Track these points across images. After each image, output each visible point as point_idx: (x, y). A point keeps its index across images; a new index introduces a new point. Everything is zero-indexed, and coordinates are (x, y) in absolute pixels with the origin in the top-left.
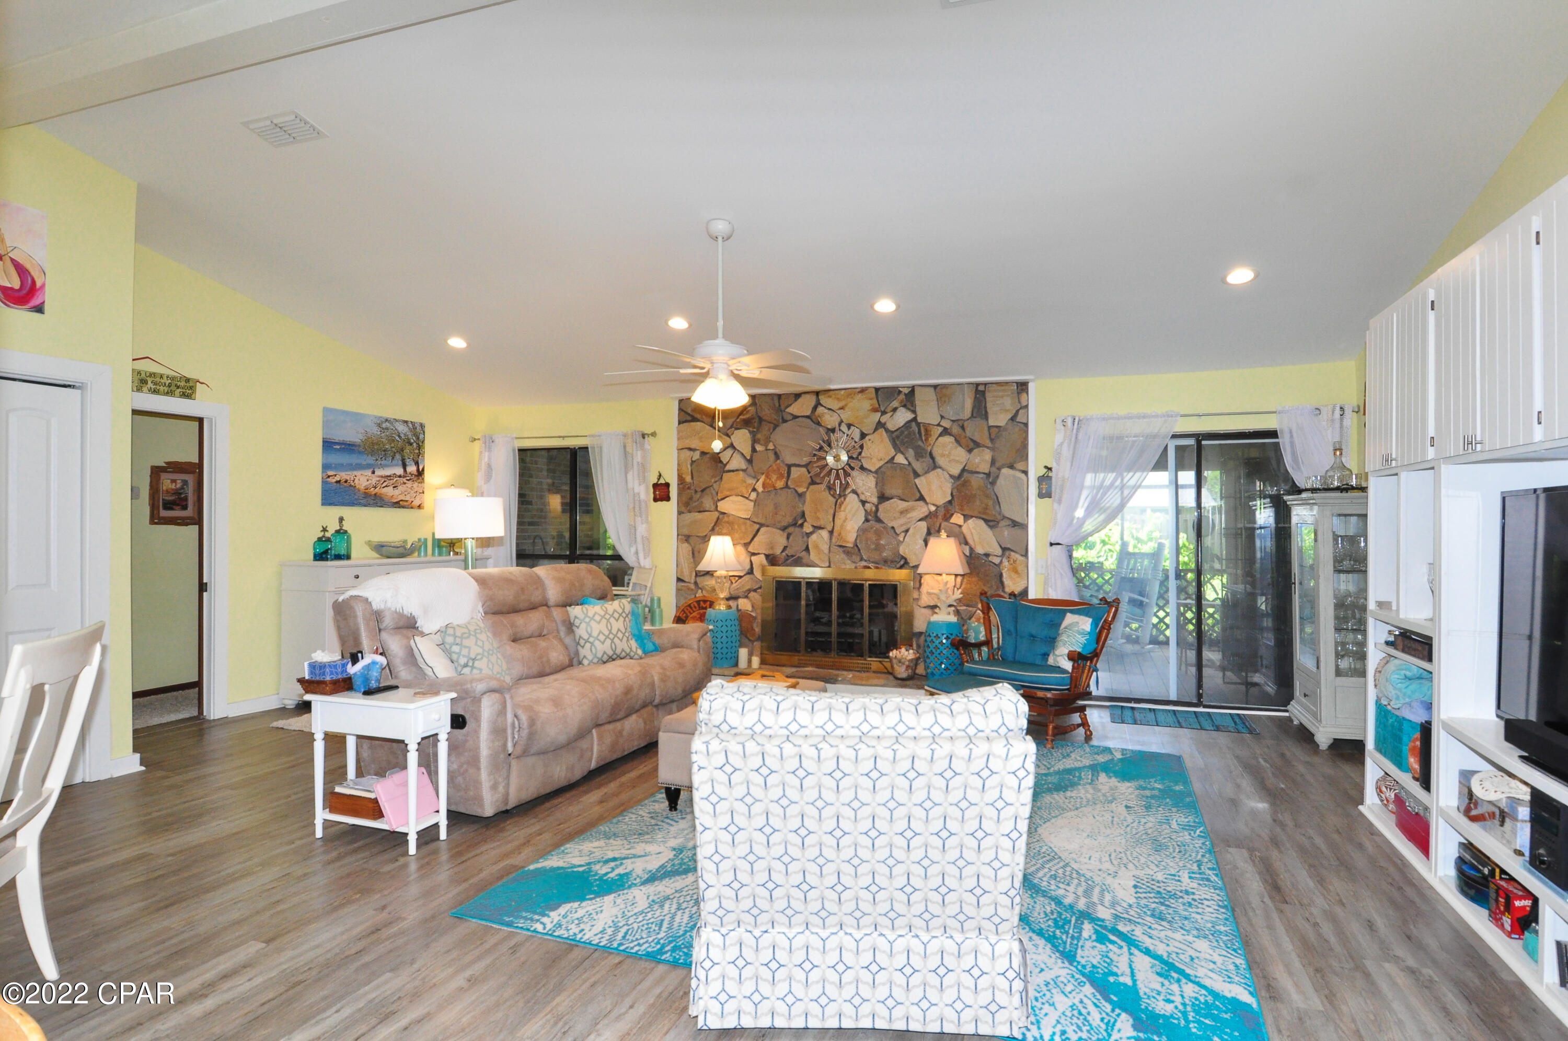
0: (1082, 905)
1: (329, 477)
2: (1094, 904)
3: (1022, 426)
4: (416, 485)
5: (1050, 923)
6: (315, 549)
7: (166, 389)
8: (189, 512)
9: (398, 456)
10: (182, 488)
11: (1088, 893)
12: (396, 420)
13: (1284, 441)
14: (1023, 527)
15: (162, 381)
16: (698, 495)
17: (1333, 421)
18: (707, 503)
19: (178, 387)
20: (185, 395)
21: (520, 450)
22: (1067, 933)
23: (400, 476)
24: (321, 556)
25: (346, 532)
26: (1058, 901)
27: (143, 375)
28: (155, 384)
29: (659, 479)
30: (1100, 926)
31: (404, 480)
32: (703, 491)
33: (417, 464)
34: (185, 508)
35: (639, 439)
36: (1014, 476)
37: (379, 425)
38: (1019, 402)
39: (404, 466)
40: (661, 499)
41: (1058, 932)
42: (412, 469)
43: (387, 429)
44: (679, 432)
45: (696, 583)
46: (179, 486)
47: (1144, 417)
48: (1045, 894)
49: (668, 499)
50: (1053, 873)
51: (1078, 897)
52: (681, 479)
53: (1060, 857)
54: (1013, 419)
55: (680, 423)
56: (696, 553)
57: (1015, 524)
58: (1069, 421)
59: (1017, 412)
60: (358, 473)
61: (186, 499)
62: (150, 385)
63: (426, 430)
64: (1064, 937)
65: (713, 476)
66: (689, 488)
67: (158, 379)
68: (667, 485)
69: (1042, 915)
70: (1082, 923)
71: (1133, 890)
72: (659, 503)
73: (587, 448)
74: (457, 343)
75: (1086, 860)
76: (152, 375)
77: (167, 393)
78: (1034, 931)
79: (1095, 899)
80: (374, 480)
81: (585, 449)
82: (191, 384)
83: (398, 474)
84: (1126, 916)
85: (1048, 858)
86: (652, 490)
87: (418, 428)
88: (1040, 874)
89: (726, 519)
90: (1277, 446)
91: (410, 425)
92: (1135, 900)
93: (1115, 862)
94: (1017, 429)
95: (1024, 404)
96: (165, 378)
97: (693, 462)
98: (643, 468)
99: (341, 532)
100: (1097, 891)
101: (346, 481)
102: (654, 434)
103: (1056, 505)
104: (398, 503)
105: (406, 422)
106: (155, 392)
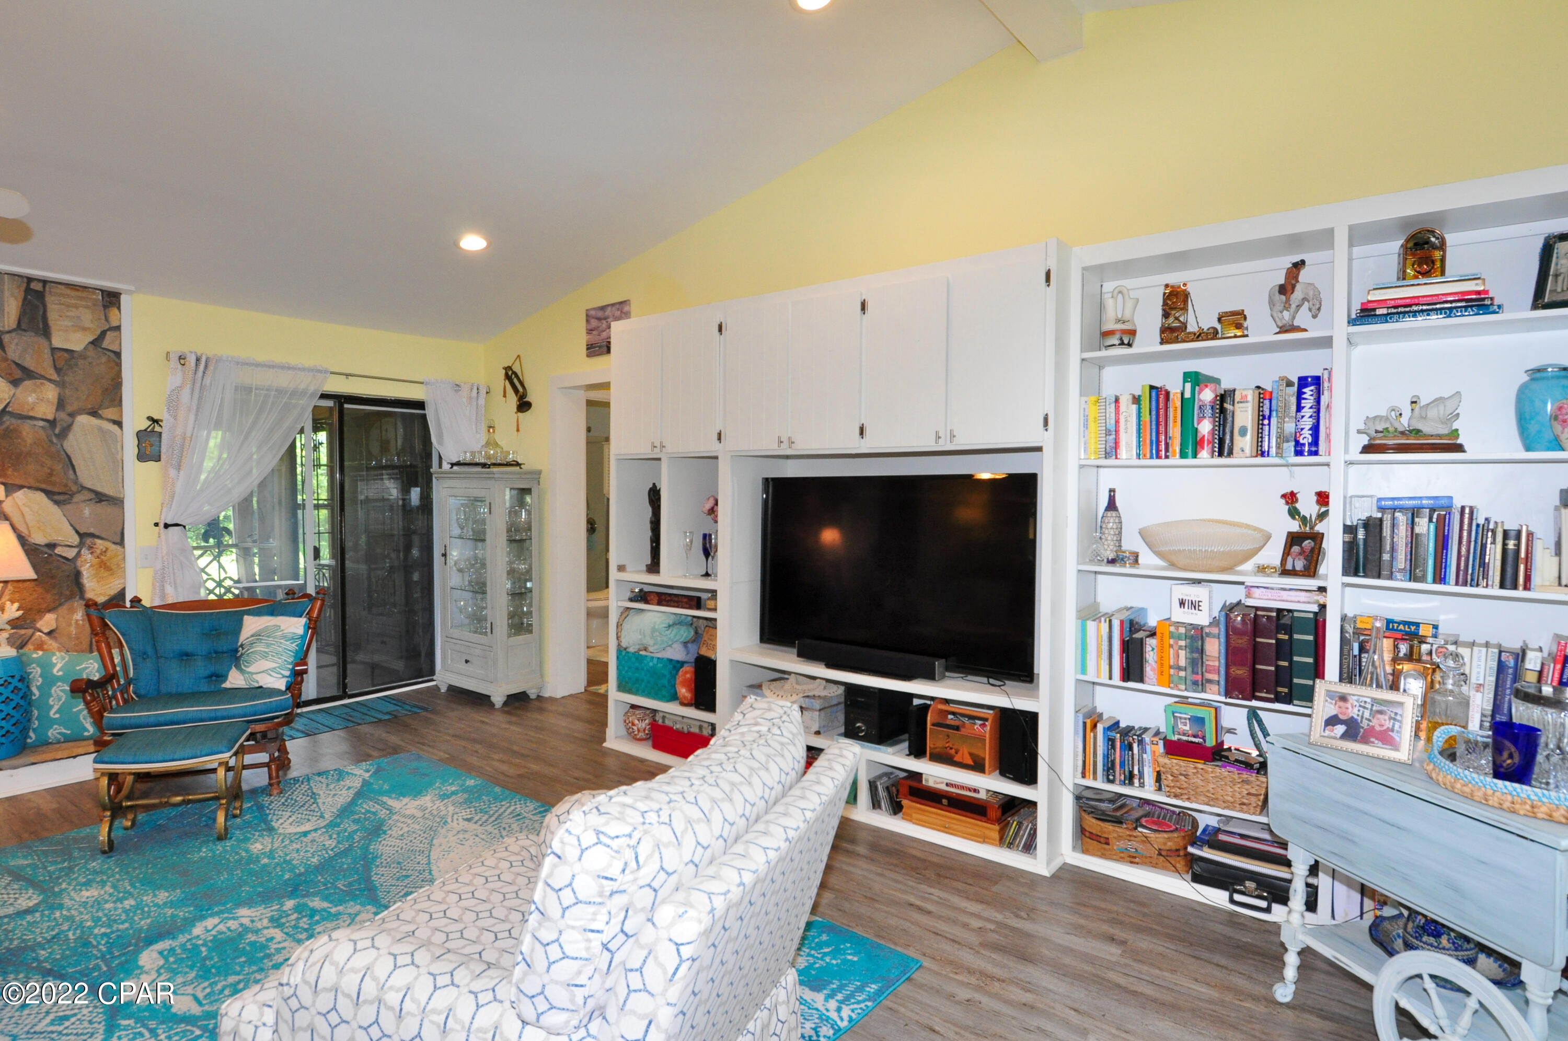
3: (112, 355)
13: (430, 413)
14: (117, 502)
17: (470, 398)
36: (100, 429)
38: (107, 320)
47: (289, 368)
54: (96, 343)
57: (100, 498)
58: (192, 360)
59: (104, 333)
90: (424, 417)
94: (104, 359)
95: (114, 324)
103: (172, 472)
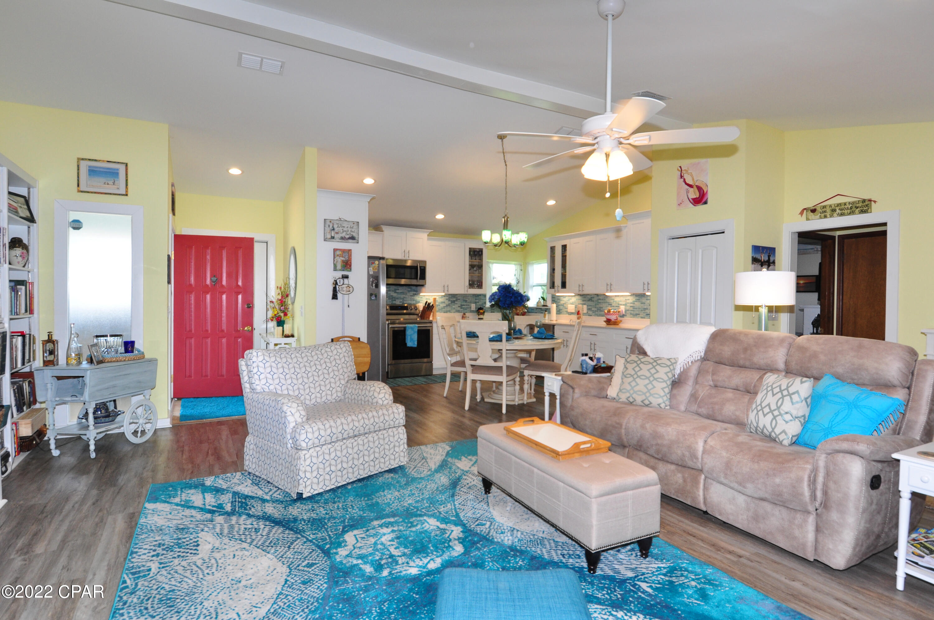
0: (234, 519)
2: (225, 522)
5: (250, 503)
7: (849, 211)
11: (231, 527)
15: (846, 207)
19: (857, 208)
20: (862, 212)
22: (239, 502)
26: (249, 516)
27: (833, 206)
28: (841, 210)
30: (220, 512)
41: (244, 501)
48: (258, 518)
50: (259, 534)
51: (237, 523)
53: (258, 548)
62: (838, 211)
64: (240, 500)
67: (843, 207)
69: (255, 505)
70: (232, 510)
71: (199, 543)
75: (236, 553)
76: (840, 205)
77: (850, 213)
78: (257, 497)
79: (226, 526)
82: (867, 203)
84: (206, 523)
85: (267, 544)
88: (267, 529)
92: (199, 535)
93: (213, 561)
96: (847, 204)
100: (226, 531)
106: (842, 215)
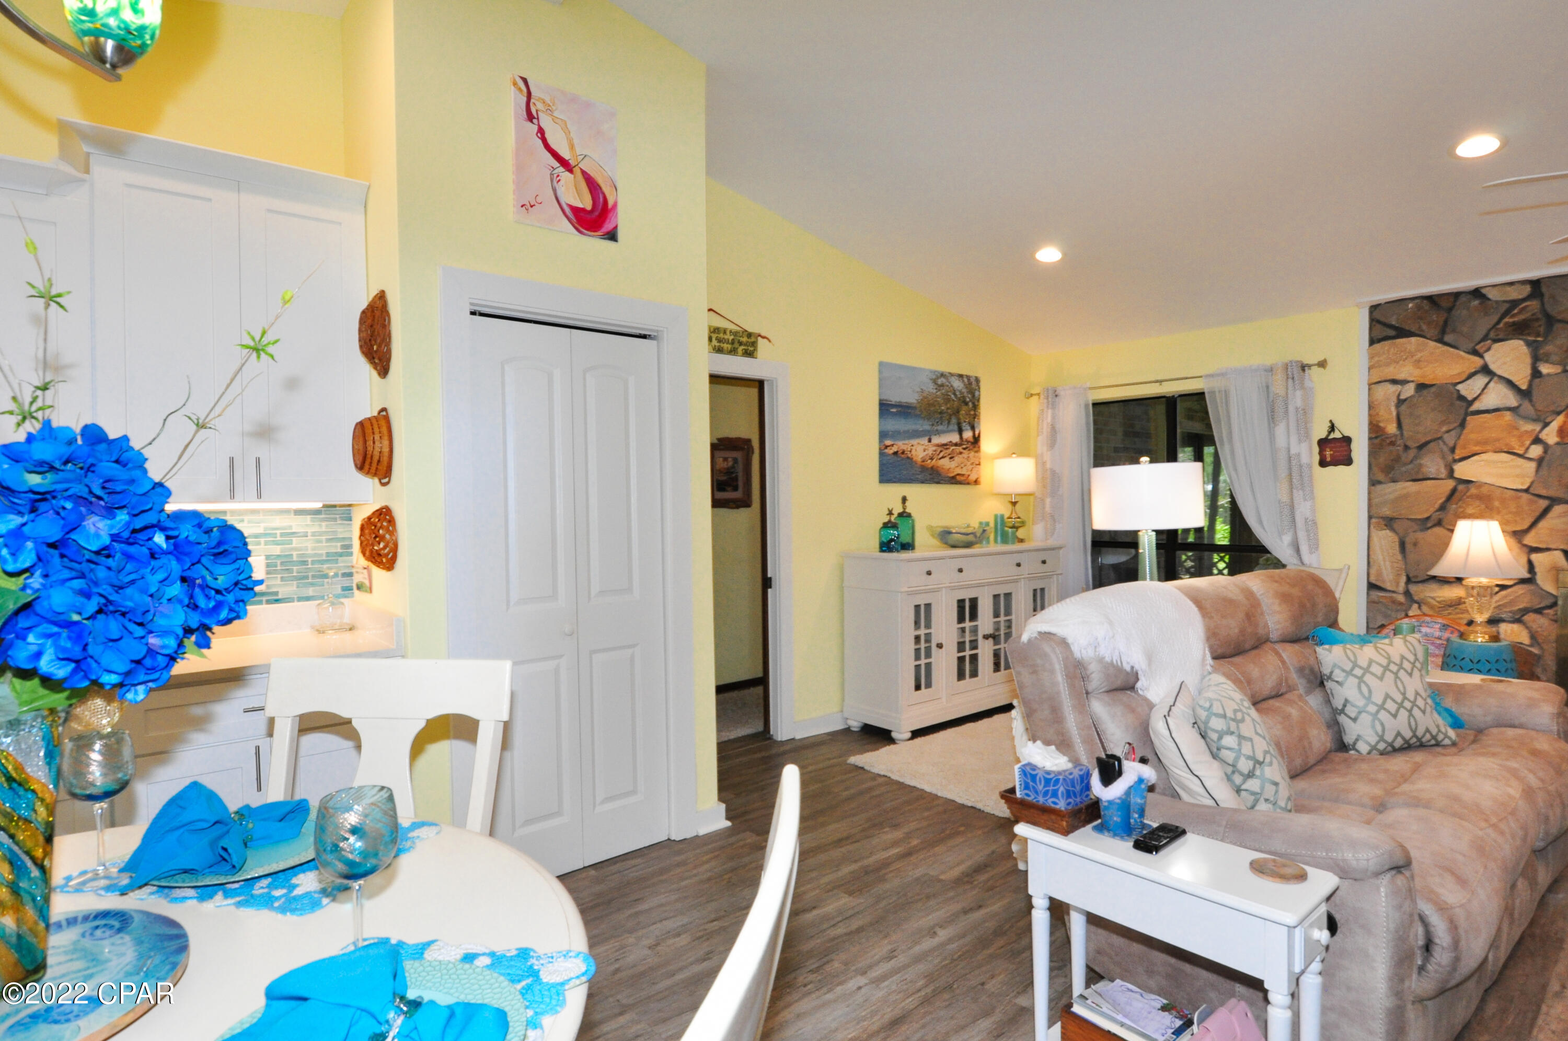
1: (886, 447)
4: (972, 454)
6: (880, 537)
7: (730, 347)
8: (738, 495)
9: (954, 420)
10: (733, 467)
12: (952, 375)
15: (726, 337)
16: (1412, 453)
18: (1432, 464)
19: (741, 344)
20: (747, 353)
21: (1095, 405)
23: (956, 445)
24: (886, 546)
25: (909, 515)
28: (719, 340)
29: (1330, 433)
31: (959, 449)
32: (1421, 447)
33: (973, 428)
34: (735, 489)
35: (1296, 371)
37: (934, 381)
39: (960, 431)
40: (1335, 462)
42: (968, 434)
43: (942, 385)
44: (1371, 357)
45: (1407, 593)
46: (730, 464)
49: (1348, 461)
52: (1376, 431)
55: (1372, 342)
56: (1409, 547)
60: (914, 442)
61: (736, 479)
62: (714, 342)
63: (982, 384)
65: (1443, 423)
66: (1393, 443)
67: (721, 335)
68: (1347, 440)
72: (1331, 469)
73: (1203, 394)
74: (1049, 255)
76: (716, 330)
77: (731, 351)
80: (931, 450)
81: (1200, 396)
82: (753, 339)
83: (954, 441)
86: (1316, 449)
87: (974, 383)
89: (1473, 491)
91: (966, 380)
96: (728, 332)
97: (1400, 402)
98: (1305, 415)
99: (904, 515)
101: (903, 453)
102: (1322, 364)
104: (953, 477)
105: (961, 376)
106: (720, 350)
